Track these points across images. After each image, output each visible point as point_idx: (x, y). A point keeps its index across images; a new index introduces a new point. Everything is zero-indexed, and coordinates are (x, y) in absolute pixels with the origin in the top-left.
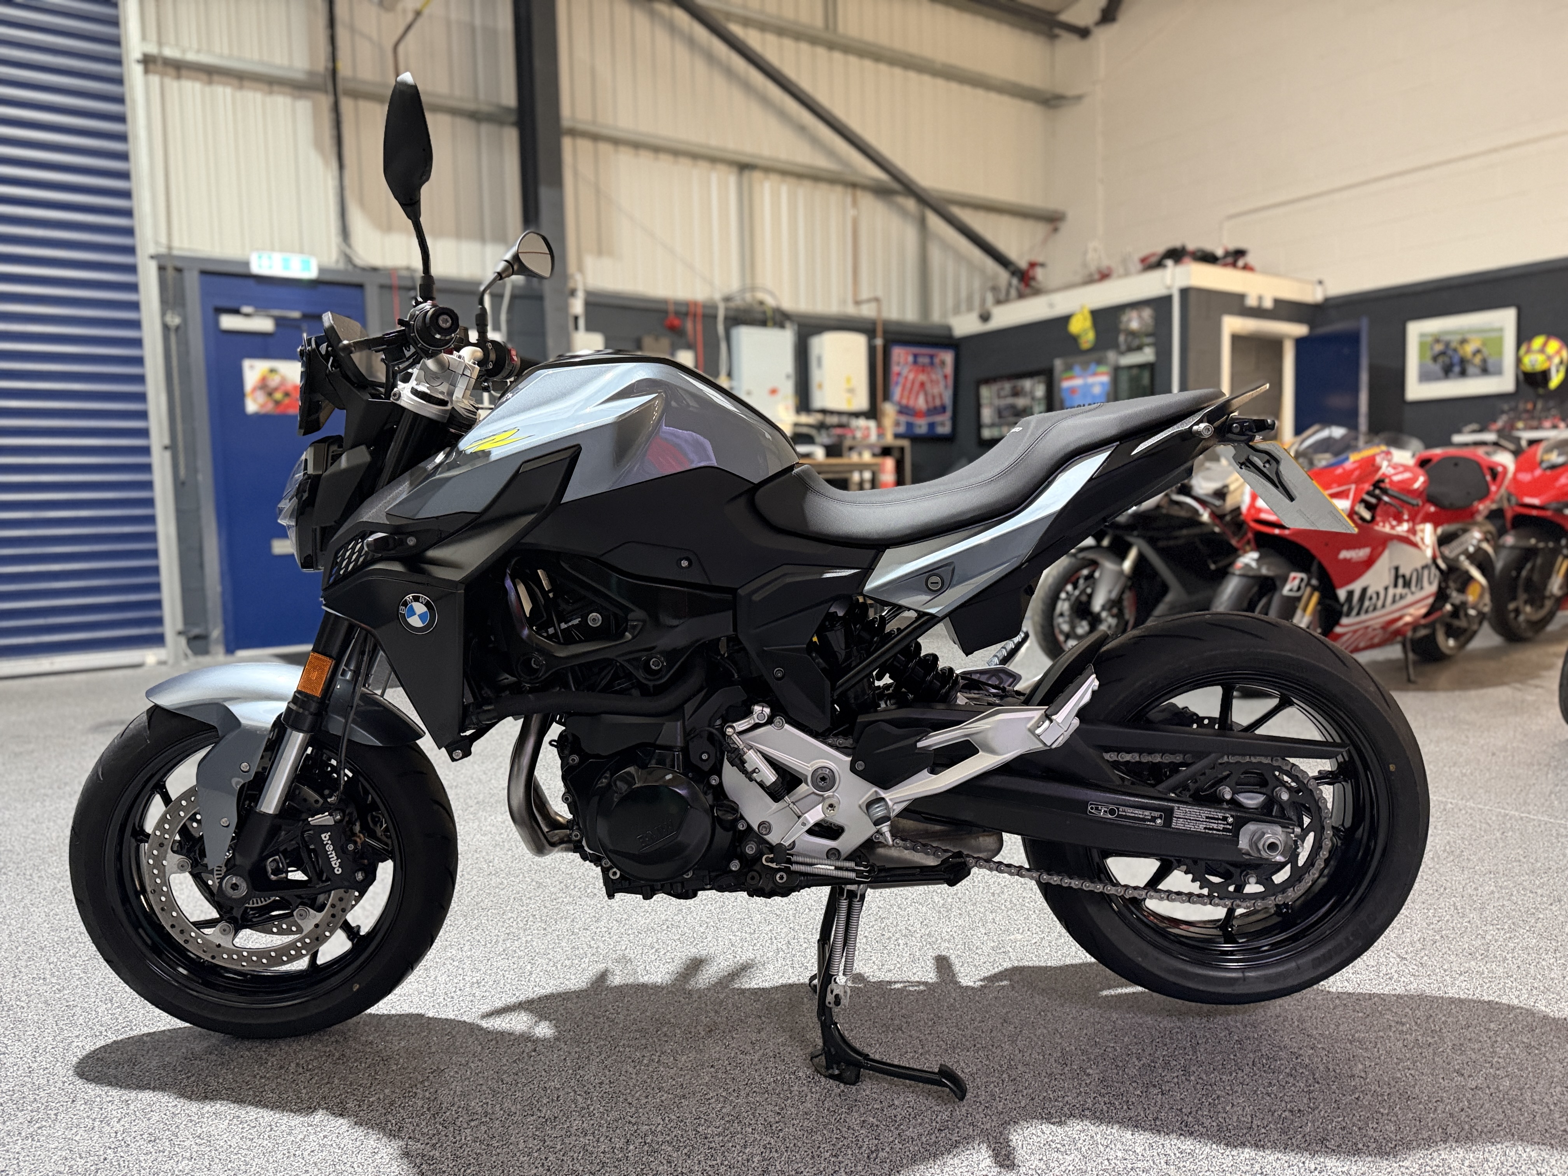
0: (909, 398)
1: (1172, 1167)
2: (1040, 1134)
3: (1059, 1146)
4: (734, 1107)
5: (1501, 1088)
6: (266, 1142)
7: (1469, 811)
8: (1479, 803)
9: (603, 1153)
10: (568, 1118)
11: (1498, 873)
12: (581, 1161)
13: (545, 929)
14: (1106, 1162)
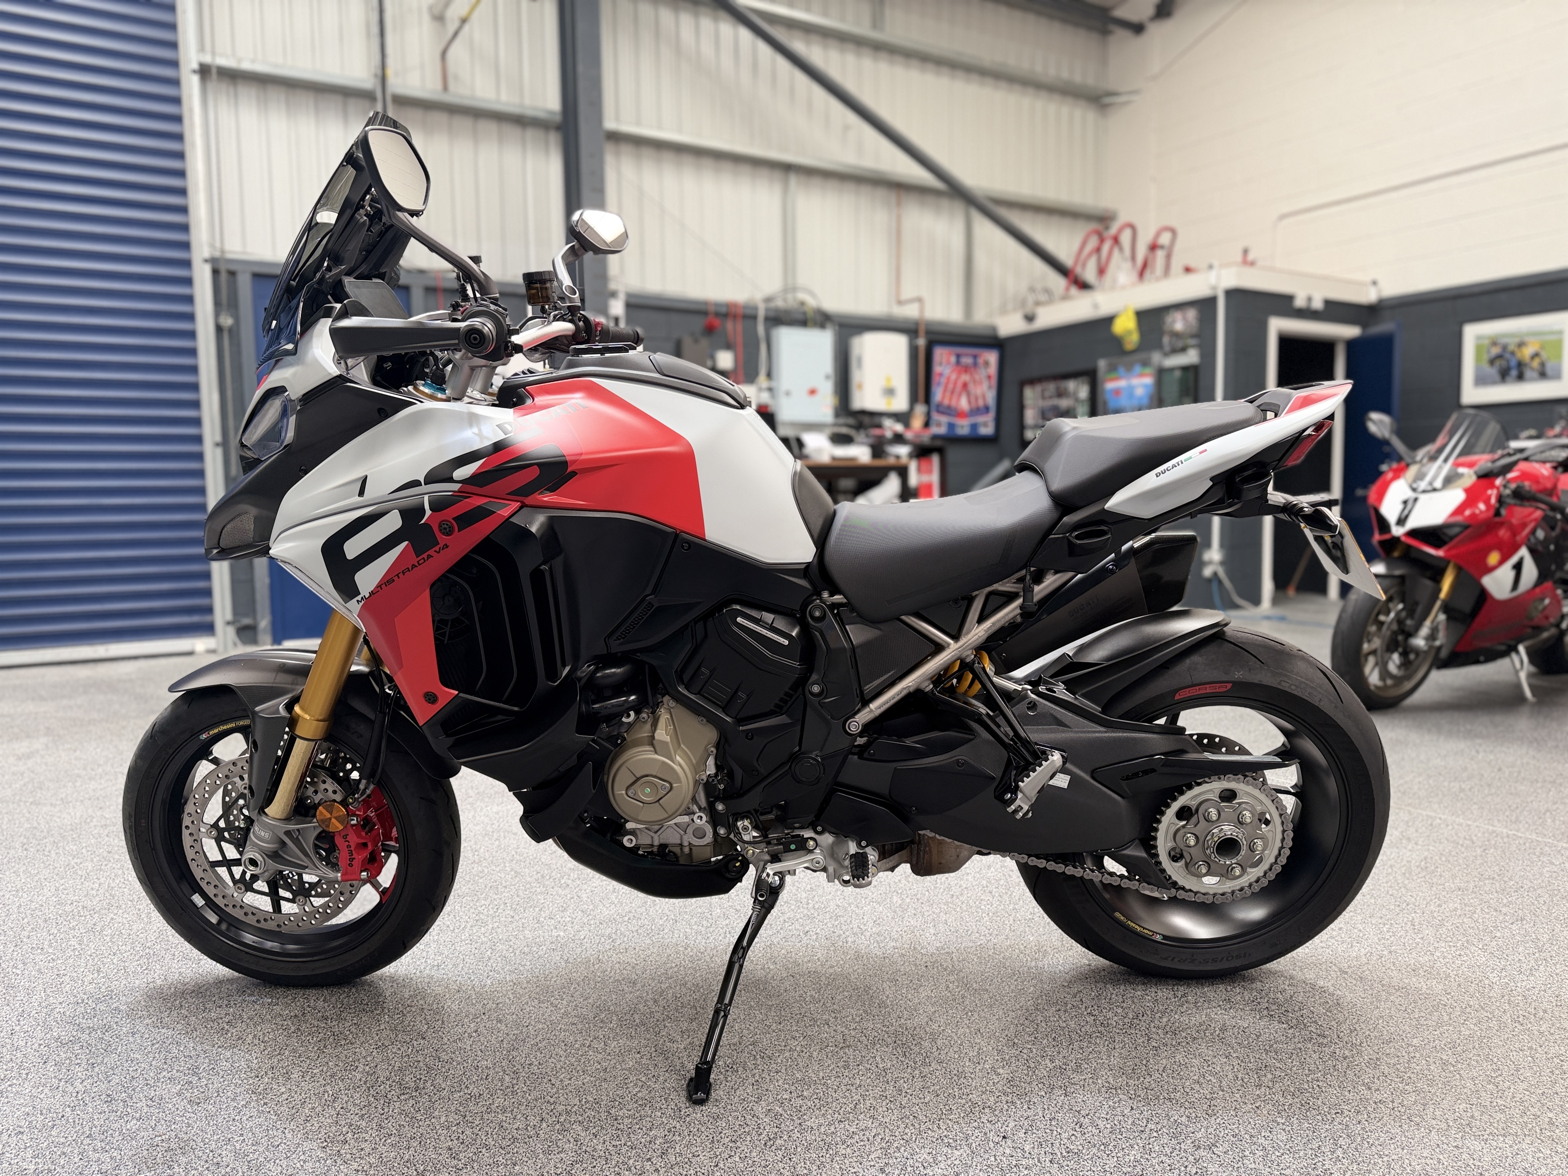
0: (951, 399)
1: (1055, 1165)
2: (935, 1128)
3: (951, 1141)
4: (650, 1092)
5: (1405, 1103)
6: (210, 1107)
7: (1456, 827)
8: (1469, 820)
9: (516, 1129)
10: (492, 1095)
11: (1467, 890)
13: (513, 917)
14: (992, 1159)
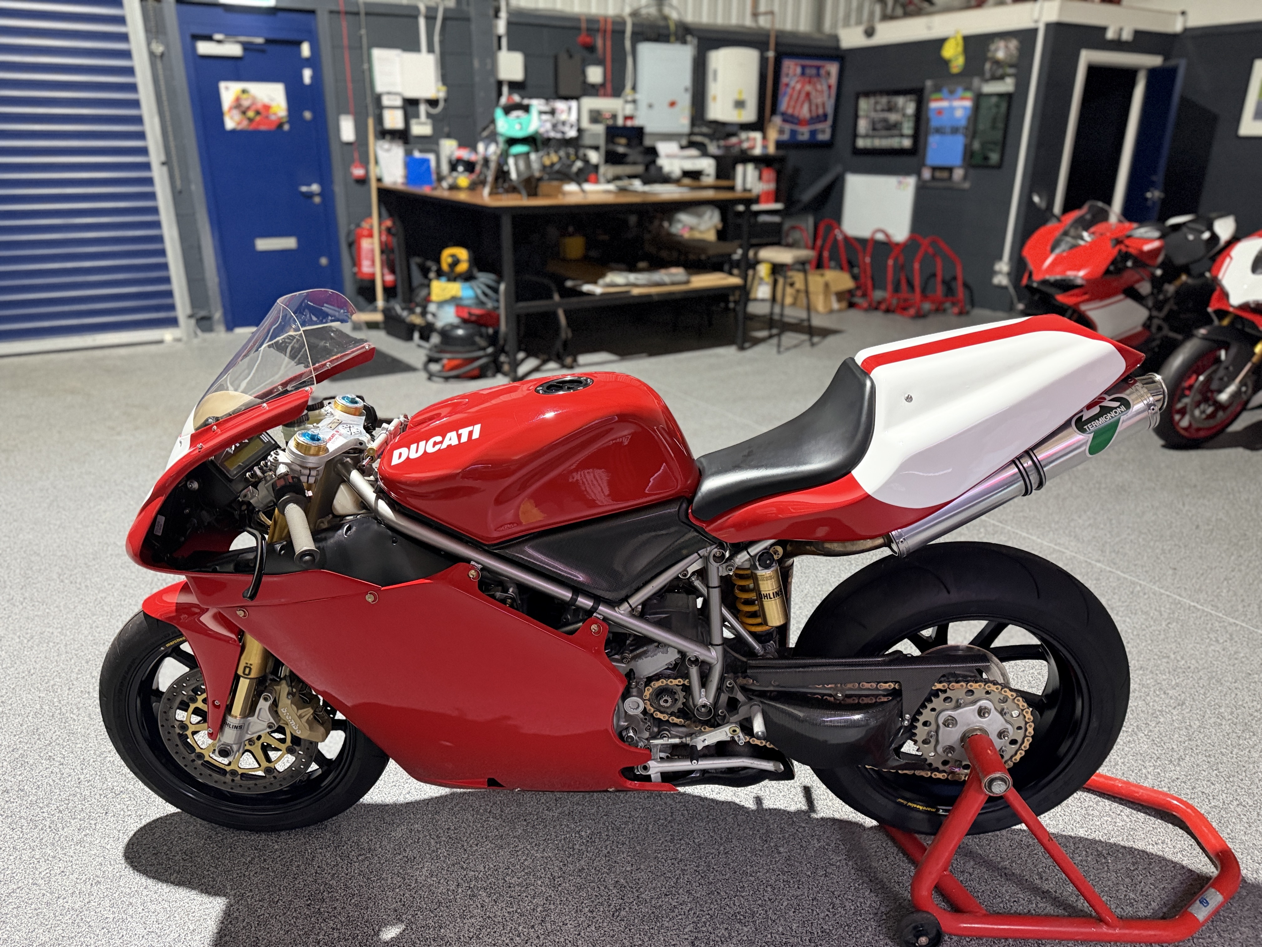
0: (794, 107)
12: (426, 899)
